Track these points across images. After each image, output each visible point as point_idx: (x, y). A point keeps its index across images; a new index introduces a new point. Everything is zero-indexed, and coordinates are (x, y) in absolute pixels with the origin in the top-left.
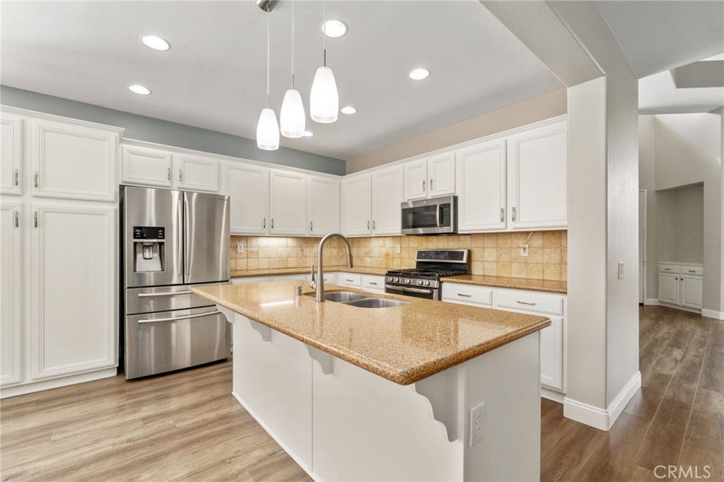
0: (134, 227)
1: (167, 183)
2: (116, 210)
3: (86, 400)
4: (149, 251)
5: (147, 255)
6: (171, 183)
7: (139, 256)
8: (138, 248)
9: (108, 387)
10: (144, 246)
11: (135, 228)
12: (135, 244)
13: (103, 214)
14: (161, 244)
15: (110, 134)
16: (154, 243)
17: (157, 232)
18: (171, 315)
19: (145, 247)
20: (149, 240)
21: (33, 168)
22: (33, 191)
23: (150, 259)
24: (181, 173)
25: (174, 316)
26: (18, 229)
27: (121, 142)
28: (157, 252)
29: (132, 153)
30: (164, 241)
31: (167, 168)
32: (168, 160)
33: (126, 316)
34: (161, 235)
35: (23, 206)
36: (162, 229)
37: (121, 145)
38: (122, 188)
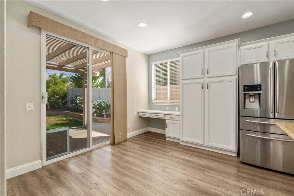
0: (244, 86)
1: (266, 60)
2: (236, 79)
3: (221, 162)
4: (252, 98)
5: (251, 100)
6: (269, 60)
7: (247, 101)
8: (247, 97)
9: (231, 161)
10: (250, 95)
12: (245, 94)
13: (230, 81)
14: (260, 94)
15: (233, 44)
16: (256, 93)
17: (257, 87)
18: (269, 135)
19: (250, 96)
20: (252, 92)
21: (207, 67)
22: (207, 75)
23: (254, 102)
24: (275, 52)
25: (272, 137)
26: (203, 90)
27: (239, 46)
28: (257, 98)
29: (246, 49)
30: (261, 92)
31: (266, 51)
32: (267, 47)
33: (240, 130)
34: (259, 89)
35: (204, 81)
36: (260, 85)
37: (241, 48)
38: (239, 67)
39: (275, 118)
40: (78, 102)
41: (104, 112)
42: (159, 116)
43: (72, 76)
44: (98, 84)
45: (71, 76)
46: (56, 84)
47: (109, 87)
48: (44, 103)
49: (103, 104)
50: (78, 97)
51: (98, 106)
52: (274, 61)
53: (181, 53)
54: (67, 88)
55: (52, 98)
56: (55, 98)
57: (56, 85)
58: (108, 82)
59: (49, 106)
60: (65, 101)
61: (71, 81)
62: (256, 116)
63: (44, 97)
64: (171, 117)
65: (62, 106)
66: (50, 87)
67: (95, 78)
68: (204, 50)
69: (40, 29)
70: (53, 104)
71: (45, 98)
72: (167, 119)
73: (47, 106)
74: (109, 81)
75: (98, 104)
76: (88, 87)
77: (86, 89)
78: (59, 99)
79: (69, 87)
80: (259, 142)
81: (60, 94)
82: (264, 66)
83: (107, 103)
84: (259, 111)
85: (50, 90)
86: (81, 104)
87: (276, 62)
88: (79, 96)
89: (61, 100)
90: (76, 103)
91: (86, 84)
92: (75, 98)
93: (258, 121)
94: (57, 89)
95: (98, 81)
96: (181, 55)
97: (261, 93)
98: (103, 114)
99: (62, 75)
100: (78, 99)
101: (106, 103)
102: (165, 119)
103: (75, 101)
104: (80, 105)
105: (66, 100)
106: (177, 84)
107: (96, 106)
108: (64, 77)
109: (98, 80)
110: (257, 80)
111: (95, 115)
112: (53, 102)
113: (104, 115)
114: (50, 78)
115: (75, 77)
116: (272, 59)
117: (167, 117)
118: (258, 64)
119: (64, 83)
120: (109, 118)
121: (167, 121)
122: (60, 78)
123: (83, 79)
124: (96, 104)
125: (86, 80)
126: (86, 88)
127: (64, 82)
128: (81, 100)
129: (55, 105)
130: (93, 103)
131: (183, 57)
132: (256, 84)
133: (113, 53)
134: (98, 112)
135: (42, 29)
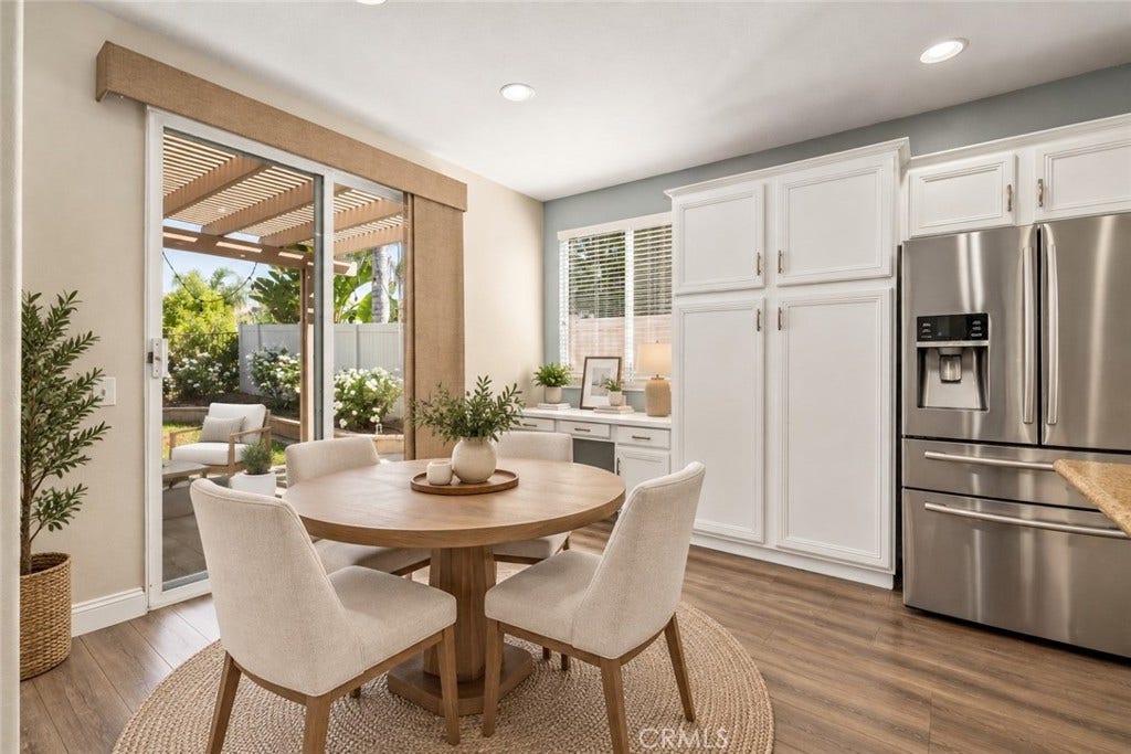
0: (919, 318)
1: (1006, 219)
2: (892, 290)
4: (952, 366)
5: (949, 373)
6: (1016, 218)
7: (932, 378)
8: (928, 360)
10: (942, 356)
11: (921, 320)
12: (922, 352)
13: (872, 300)
14: (981, 351)
15: (883, 156)
16: (964, 348)
17: (972, 325)
18: (1018, 510)
19: (946, 358)
20: (951, 344)
21: (776, 247)
22: (776, 279)
23: (958, 382)
24: (1042, 188)
25: (1027, 516)
26: (760, 334)
27: (904, 167)
28: (970, 368)
29: (930, 180)
30: (985, 343)
31: (1005, 187)
32: (1008, 168)
33: (903, 490)
34: (977, 332)
35: (765, 302)
36: (983, 318)
37: (909, 172)
38: (900, 248)
39: (1040, 446)
40: (280, 375)
41: (374, 414)
42: (589, 431)
43: (258, 279)
44: (355, 308)
45: (254, 279)
46: (199, 308)
47: (394, 319)
48: (157, 378)
49: (371, 384)
50: (281, 357)
51: (353, 392)
52: (1035, 224)
53: (675, 194)
54: (242, 324)
55: (185, 360)
56: (195, 361)
57: (201, 310)
58: (393, 302)
59: (175, 390)
60: (234, 370)
61: (257, 298)
62: (965, 438)
63: (155, 355)
64: (637, 435)
65: (221, 392)
66: (178, 320)
67: (344, 287)
68: (764, 181)
69: (141, 107)
70: (190, 381)
71: (158, 359)
72: (619, 444)
73: (166, 390)
74: (395, 296)
75: (353, 382)
76: (318, 320)
77: (311, 328)
78: (208, 363)
79: (248, 319)
80: (977, 533)
81: (214, 348)
82: (997, 242)
83: (386, 382)
84: (977, 417)
85: (178, 331)
86: (292, 382)
87: (1046, 226)
88: (284, 352)
89: (217, 368)
90: (273, 379)
91: (310, 311)
92: (270, 362)
93: (976, 455)
94: (205, 329)
95: (356, 299)
96: (677, 201)
97: (986, 347)
98: (372, 419)
99: (220, 275)
100: (281, 364)
101: (382, 380)
102: (613, 444)
103: (272, 372)
104: (288, 386)
105: (238, 368)
106: (660, 311)
107: (346, 391)
108: (227, 281)
109: (353, 295)
110: (972, 295)
111: (343, 423)
112: (190, 374)
113: (375, 423)
114: (177, 287)
115: (268, 283)
116: (1030, 215)
117: (620, 437)
118: (975, 236)
119: (229, 306)
120: (393, 436)
121: (619, 452)
122: (213, 286)
123: (301, 290)
124: (348, 385)
125: (312, 296)
126: (312, 322)
127: (227, 303)
128: (293, 367)
129: (196, 385)
130: (337, 377)
131: (685, 208)
132: (967, 310)
133: (413, 195)
134: (355, 413)
135: (148, 108)
